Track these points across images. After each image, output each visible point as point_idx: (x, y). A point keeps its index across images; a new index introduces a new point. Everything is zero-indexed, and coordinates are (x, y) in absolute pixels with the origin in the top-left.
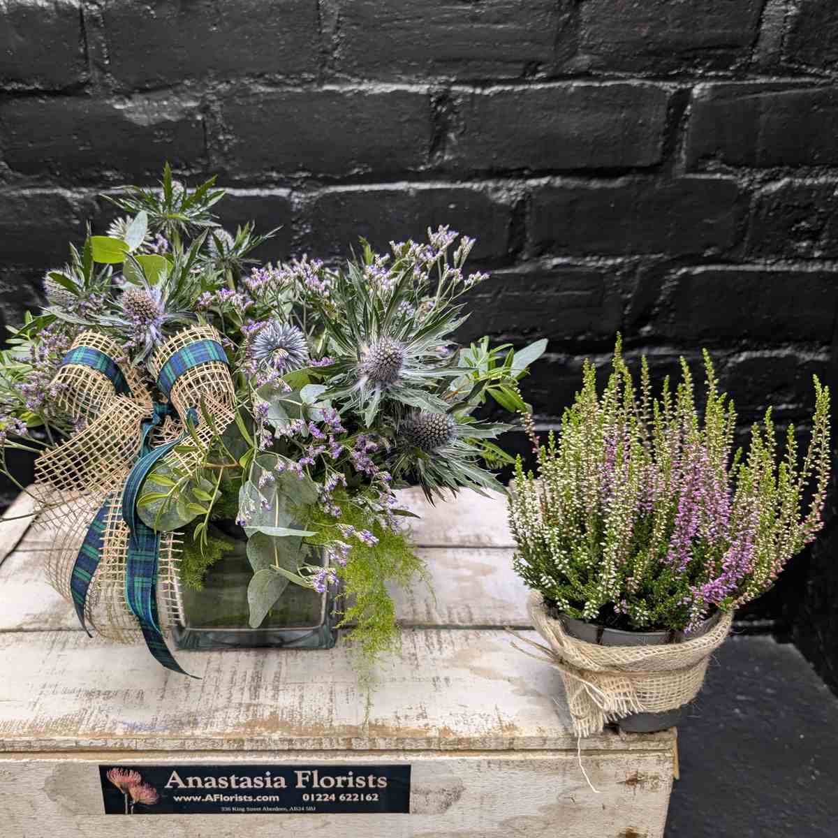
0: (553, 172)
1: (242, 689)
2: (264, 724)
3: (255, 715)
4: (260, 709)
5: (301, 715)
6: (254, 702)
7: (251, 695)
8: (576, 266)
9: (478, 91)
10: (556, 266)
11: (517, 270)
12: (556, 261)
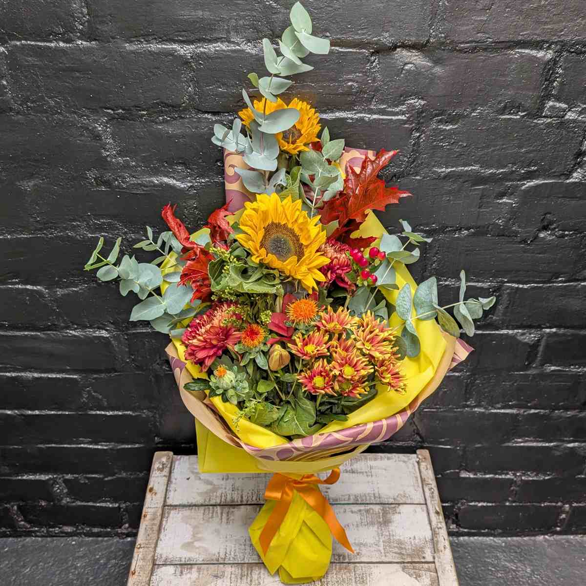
0: (558, 327)
8: (565, 371)
9: (521, 286)
10: (553, 371)
11: (529, 372)
12: (553, 368)
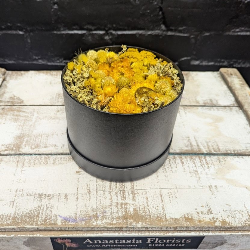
1: (116, 193)
2: (132, 217)
3: (126, 211)
4: (128, 207)
5: (149, 211)
6: (123, 202)
7: (121, 197)
